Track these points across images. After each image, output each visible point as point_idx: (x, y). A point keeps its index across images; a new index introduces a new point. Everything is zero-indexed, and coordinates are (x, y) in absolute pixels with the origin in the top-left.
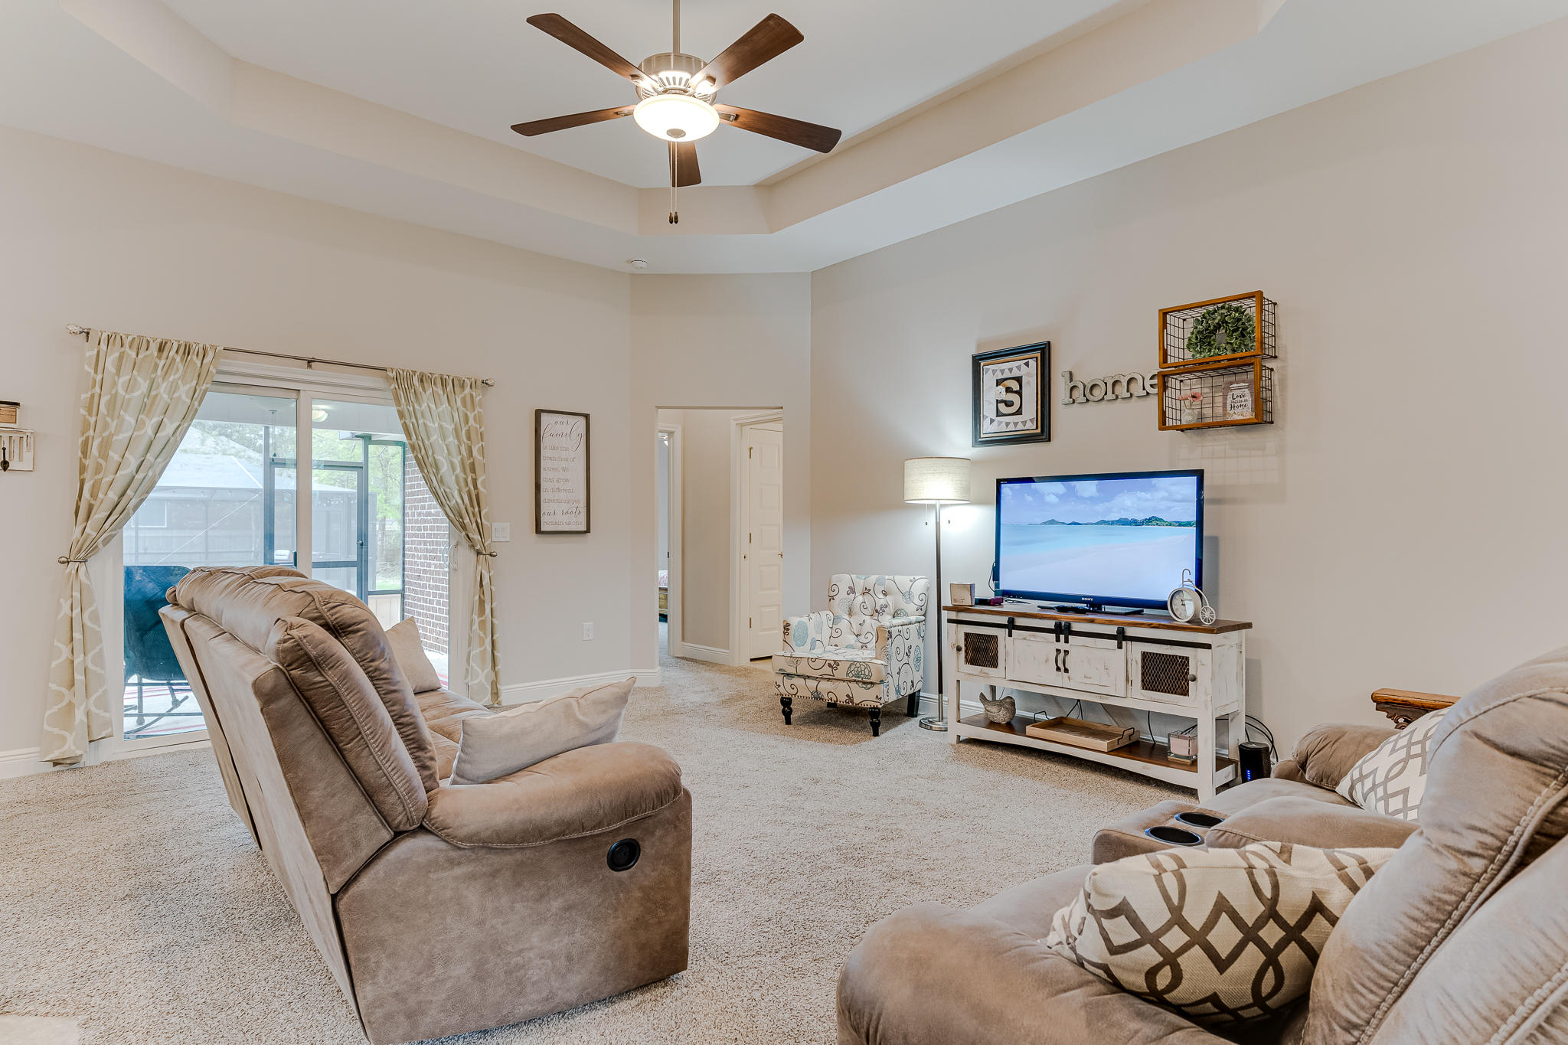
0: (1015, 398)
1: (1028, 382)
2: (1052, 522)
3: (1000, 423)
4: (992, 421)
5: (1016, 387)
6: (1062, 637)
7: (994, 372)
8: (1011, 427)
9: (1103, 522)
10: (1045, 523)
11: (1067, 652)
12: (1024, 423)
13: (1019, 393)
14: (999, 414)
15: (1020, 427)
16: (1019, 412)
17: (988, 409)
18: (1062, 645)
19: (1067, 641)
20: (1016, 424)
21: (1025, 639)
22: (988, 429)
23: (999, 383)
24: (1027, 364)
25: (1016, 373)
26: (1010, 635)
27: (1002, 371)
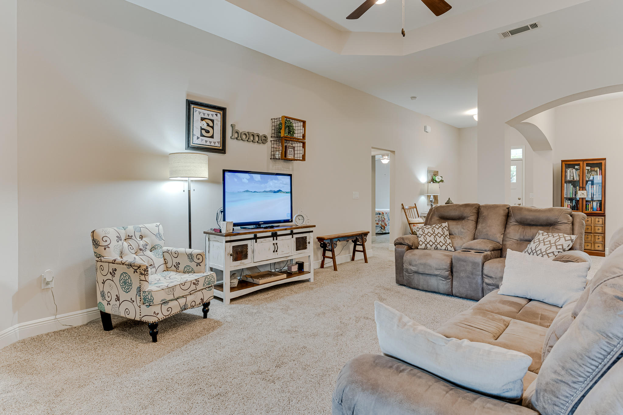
0: (210, 129)
1: (217, 124)
2: (247, 191)
3: (202, 140)
4: (198, 138)
5: (211, 124)
6: (275, 238)
7: (200, 113)
8: (208, 143)
9: (265, 191)
10: (244, 192)
11: (276, 244)
12: (215, 143)
13: (212, 127)
14: (202, 135)
15: (212, 144)
16: (212, 137)
17: (196, 131)
18: (275, 242)
19: (276, 239)
20: (210, 142)
21: (262, 242)
22: (196, 141)
23: (202, 119)
24: (216, 115)
25: (210, 117)
26: (256, 242)
27: (204, 114)
